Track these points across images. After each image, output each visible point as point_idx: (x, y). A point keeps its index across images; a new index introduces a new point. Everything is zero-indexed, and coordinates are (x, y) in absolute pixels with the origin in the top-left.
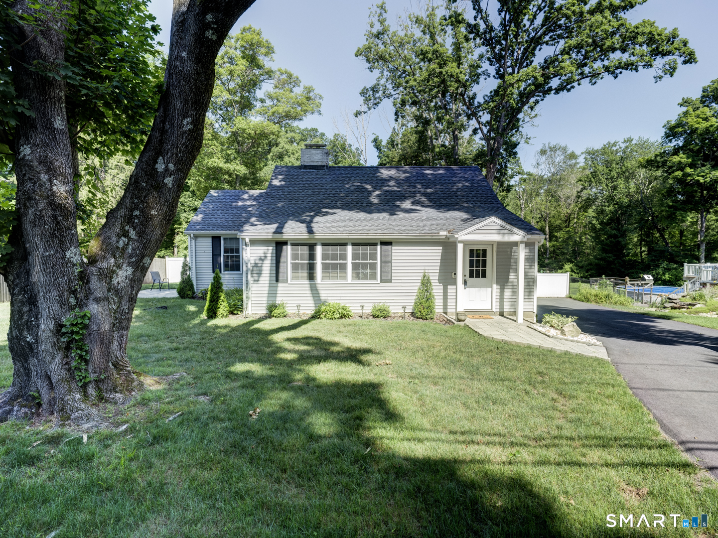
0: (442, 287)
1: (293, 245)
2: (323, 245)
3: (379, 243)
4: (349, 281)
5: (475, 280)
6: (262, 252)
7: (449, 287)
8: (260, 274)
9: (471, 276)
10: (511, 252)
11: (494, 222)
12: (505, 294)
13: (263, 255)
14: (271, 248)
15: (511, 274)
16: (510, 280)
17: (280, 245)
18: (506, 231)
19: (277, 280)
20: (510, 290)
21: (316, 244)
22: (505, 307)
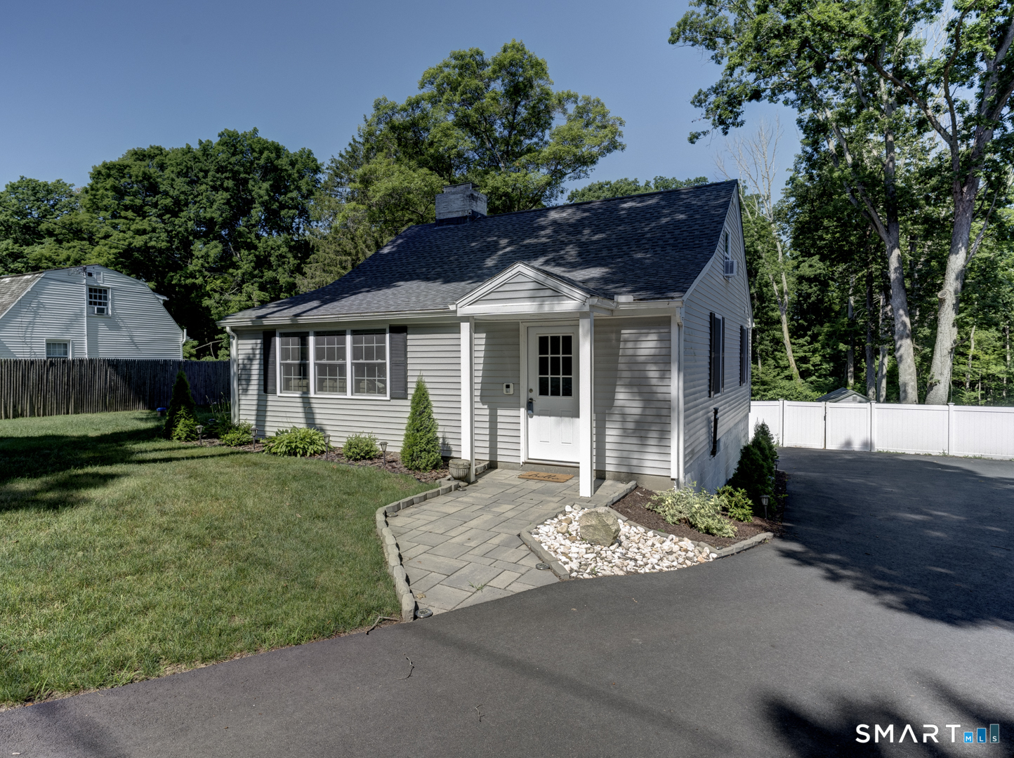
0: (487, 412)
1: (282, 335)
2: (317, 334)
3: (388, 330)
4: (349, 395)
5: (550, 399)
6: (250, 347)
7: (500, 412)
8: (248, 380)
9: (543, 391)
10: (618, 340)
11: (520, 273)
12: (608, 432)
13: (250, 351)
14: (259, 341)
15: (618, 389)
16: (617, 403)
17: (267, 336)
18: (548, 293)
19: (266, 391)
20: (618, 425)
21: (307, 334)
22: (608, 461)
